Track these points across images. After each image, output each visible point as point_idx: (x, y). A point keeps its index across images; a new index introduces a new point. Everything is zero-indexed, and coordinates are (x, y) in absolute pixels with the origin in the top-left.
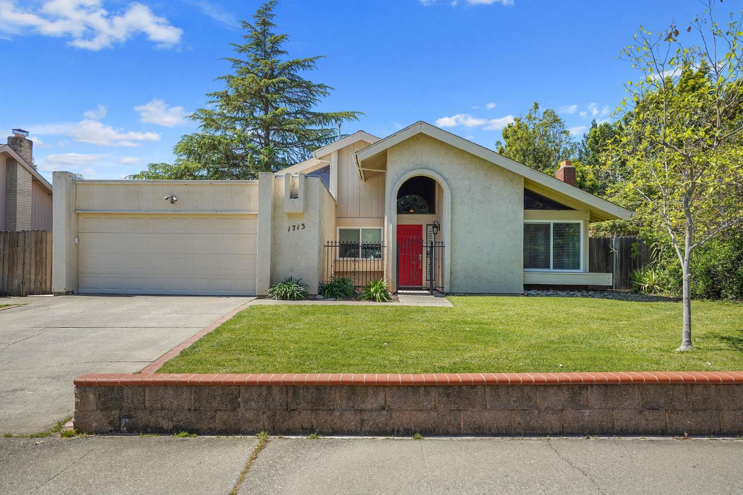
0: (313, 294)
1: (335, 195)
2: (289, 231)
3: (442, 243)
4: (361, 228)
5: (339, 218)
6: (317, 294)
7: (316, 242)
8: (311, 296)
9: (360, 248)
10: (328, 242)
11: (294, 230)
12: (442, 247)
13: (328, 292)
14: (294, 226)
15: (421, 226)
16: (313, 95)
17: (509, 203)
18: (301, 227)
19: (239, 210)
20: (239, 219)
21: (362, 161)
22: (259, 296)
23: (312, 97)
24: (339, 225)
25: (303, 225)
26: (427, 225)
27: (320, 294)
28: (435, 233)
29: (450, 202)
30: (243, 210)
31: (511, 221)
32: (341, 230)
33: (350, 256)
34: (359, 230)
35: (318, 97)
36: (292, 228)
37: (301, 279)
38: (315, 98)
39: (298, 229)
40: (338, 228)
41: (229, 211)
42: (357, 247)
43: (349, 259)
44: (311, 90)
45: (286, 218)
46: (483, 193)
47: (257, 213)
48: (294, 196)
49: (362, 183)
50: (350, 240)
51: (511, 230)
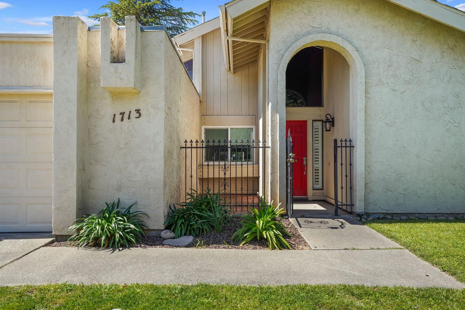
0: (156, 228)
1: (199, 88)
2: (114, 121)
3: (350, 141)
4: (229, 127)
5: (204, 115)
6: (163, 228)
7: (160, 140)
8: (153, 232)
9: (229, 149)
10: (186, 141)
11: (122, 120)
12: (350, 147)
13: (181, 225)
14: (123, 114)
15: (305, 122)
16: (185, 24)
17: (449, 82)
18: (134, 114)
19: (26, 87)
20: (30, 102)
21: (234, 20)
22: (57, 236)
23: (183, 25)
24: (204, 124)
25: (138, 111)
26: (313, 121)
27: (168, 227)
28: (328, 129)
29: (363, 82)
30: (32, 87)
31: (451, 109)
32: (207, 131)
33: (217, 160)
34: (227, 130)
35: (188, 26)
36: (118, 117)
37: (136, 203)
38: (186, 26)
39: (129, 118)
40: (203, 128)
41: (9, 87)
42: (225, 148)
43: (216, 163)
44: (183, 18)
45: (108, 100)
46: (410, 69)
47: (52, 91)
48: (117, 59)
49: (231, 76)
50: (216, 141)
51: (452, 121)
